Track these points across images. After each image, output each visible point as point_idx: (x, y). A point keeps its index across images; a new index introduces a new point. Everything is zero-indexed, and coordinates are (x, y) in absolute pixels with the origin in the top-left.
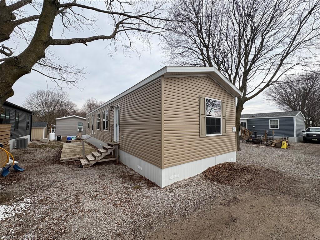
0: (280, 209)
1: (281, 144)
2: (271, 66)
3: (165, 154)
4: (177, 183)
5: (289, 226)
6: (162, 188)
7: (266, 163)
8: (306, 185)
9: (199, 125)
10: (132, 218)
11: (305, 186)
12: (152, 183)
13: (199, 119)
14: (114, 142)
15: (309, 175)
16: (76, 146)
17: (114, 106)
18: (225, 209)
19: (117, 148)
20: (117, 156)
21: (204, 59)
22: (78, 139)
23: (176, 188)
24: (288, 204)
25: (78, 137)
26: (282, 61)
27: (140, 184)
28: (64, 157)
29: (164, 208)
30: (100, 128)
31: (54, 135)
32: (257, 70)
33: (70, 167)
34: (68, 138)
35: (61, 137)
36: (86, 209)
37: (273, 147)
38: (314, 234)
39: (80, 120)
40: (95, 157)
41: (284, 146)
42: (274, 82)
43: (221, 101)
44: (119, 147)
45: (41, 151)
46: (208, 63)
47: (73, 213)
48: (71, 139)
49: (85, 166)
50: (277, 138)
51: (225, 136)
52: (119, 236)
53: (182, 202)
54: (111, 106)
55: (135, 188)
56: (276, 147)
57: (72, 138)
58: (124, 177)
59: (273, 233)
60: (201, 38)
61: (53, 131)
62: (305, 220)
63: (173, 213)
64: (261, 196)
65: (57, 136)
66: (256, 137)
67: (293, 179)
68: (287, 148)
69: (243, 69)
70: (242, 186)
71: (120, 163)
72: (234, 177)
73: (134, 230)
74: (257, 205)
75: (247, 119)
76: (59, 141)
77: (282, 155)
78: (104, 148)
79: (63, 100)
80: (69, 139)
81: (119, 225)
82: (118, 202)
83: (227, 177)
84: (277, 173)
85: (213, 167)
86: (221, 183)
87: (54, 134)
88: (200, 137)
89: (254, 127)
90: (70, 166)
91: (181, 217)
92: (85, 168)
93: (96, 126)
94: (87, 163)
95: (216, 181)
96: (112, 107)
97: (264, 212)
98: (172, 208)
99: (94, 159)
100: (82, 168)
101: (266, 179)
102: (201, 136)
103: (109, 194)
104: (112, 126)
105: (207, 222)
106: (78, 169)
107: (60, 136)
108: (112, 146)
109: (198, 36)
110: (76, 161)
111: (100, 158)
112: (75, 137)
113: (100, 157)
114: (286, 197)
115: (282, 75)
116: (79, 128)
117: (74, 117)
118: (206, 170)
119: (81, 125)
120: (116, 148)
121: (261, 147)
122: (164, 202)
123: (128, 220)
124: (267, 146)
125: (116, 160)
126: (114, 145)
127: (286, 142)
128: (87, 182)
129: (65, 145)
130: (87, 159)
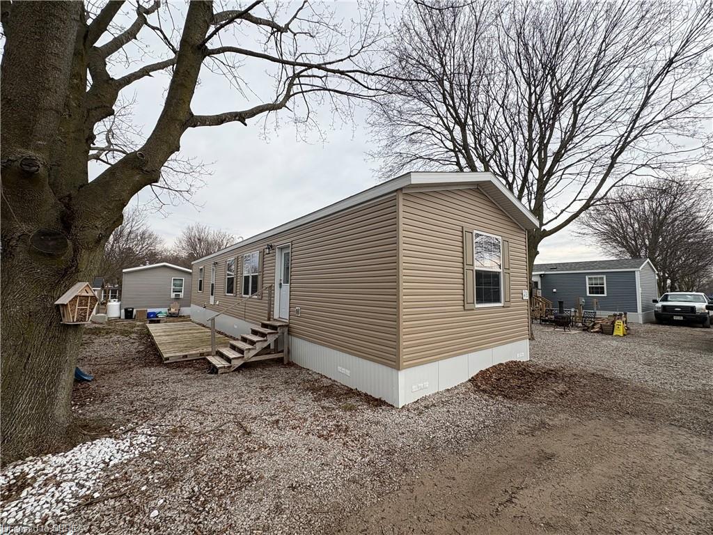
0: (626, 440)
1: (614, 326)
2: (592, 167)
3: (405, 340)
4: (425, 398)
5: (645, 463)
6: (400, 407)
7: (589, 363)
8: (667, 401)
9: (463, 284)
10: (363, 456)
11: (667, 403)
12: (377, 400)
13: (463, 274)
14: (275, 320)
15: (671, 384)
17: (276, 244)
18: (529, 440)
19: (286, 333)
20: (286, 350)
21: (457, 150)
22: (171, 315)
23: (426, 407)
24: (640, 432)
25: (173, 310)
26: (614, 158)
27: (351, 401)
28: (170, 352)
29: (416, 441)
30: (234, 292)
31: (118, 307)
32: (563, 174)
33: (189, 373)
34: (149, 314)
35: (135, 310)
36: (270, 443)
37: (597, 332)
38: (689, 474)
39: (176, 272)
40: (241, 351)
41: (619, 330)
42: (599, 200)
43: (500, 238)
44: (289, 332)
45: (102, 340)
46: (464, 157)
47: (250, 450)
48: (155, 315)
49: (223, 370)
50: (604, 315)
51: (509, 307)
52: (354, 483)
53: (447, 430)
54: (268, 244)
55: (346, 409)
56: (603, 333)
57: (158, 313)
58: (314, 390)
59: (620, 474)
60: (451, 106)
61: (113, 297)
62: (671, 454)
63: (437, 448)
64: (590, 420)
65: (126, 310)
66: (561, 311)
67: (643, 391)
68: (624, 335)
69: (536, 172)
70: (550, 403)
71: (291, 364)
72: (533, 388)
73: (376, 473)
74: (585, 434)
75: (541, 275)
76: (130, 321)
77: (617, 349)
78: (255, 332)
79: (134, 229)
80: (152, 316)
81: (346, 466)
82: (325, 433)
83: (519, 387)
84: (611, 380)
85: (488, 370)
86: (511, 398)
87: (119, 303)
88: (465, 310)
89: (555, 290)
90: (186, 370)
91: (453, 454)
92: (222, 373)
93: (222, 286)
95: (499, 394)
96: (271, 246)
97: (600, 444)
98: (432, 441)
99: (239, 355)
100: (217, 373)
101: (593, 391)
102: (467, 306)
103: (301, 418)
104: (271, 287)
105: (501, 460)
106: (209, 376)
107: (133, 309)
108: (274, 328)
109: (445, 102)
110: (198, 359)
111: (253, 353)
112: (164, 310)
113: (251, 351)
114: (635, 419)
115: (614, 186)
116: (173, 292)
117: (165, 266)
118: (475, 376)
119: (178, 285)
120: (283, 333)
121: (573, 332)
122: (413, 431)
123: (359, 459)
124: (584, 330)
125: (283, 358)
126: (279, 326)
127: (622, 324)
128: (242, 399)
129: (152, 328)
130: (222, 355)
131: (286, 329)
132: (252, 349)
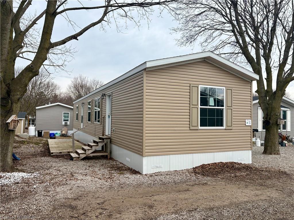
3: (146, 143)
4: (159, 172)
6: (144, 174)
9: (190, 116)
12: (136, 172)
13: (190, 110)
14: (106, 136)
16: (63, 142)
19: (109, 142)
20: (109, 151)
22: (63, 135)
23: (156, 175)
30: (91, 121)
31: (34, 130)
34: (51, 134)
35: (43, 132)
39: (65, 109)
40: (85, 150)
44: (111, 142)
45: (25, 146)
48: (54, 135)
49: (76, 158)
54: (103, 93)
55: (119, 174)
57: (56, 134)
58: (112, 168)
61: (33, 124)
65: (38, 131)
71: (111, 158)
76: (41, 138)
78: (94, 142)
82: (102, 178)
86: (205, 175)
87: (35, 127)
88: (190, 130)
90: (60, 159)
92: (75, 160)
93: (86, 117)
94: (77, 156)
95: (201, 174)
96: (104, 95)
99: (83, 152)
100: (73, 160)
102: (192, 128)
104: (104, 117)
106: (69, 161)
108: (103, 139)
110: (66, 155)
111: (91, 151)
112: (59, 132)
116: (64, 121)
117: (58, 105)
118: (198, 166)
119: (66, 116)
120: (107, 142)
125: (107, 156)
126: (105, 138)
129: (50, 141)
130: (77, 153)
131: (109, 140)
132: (90, 149)
